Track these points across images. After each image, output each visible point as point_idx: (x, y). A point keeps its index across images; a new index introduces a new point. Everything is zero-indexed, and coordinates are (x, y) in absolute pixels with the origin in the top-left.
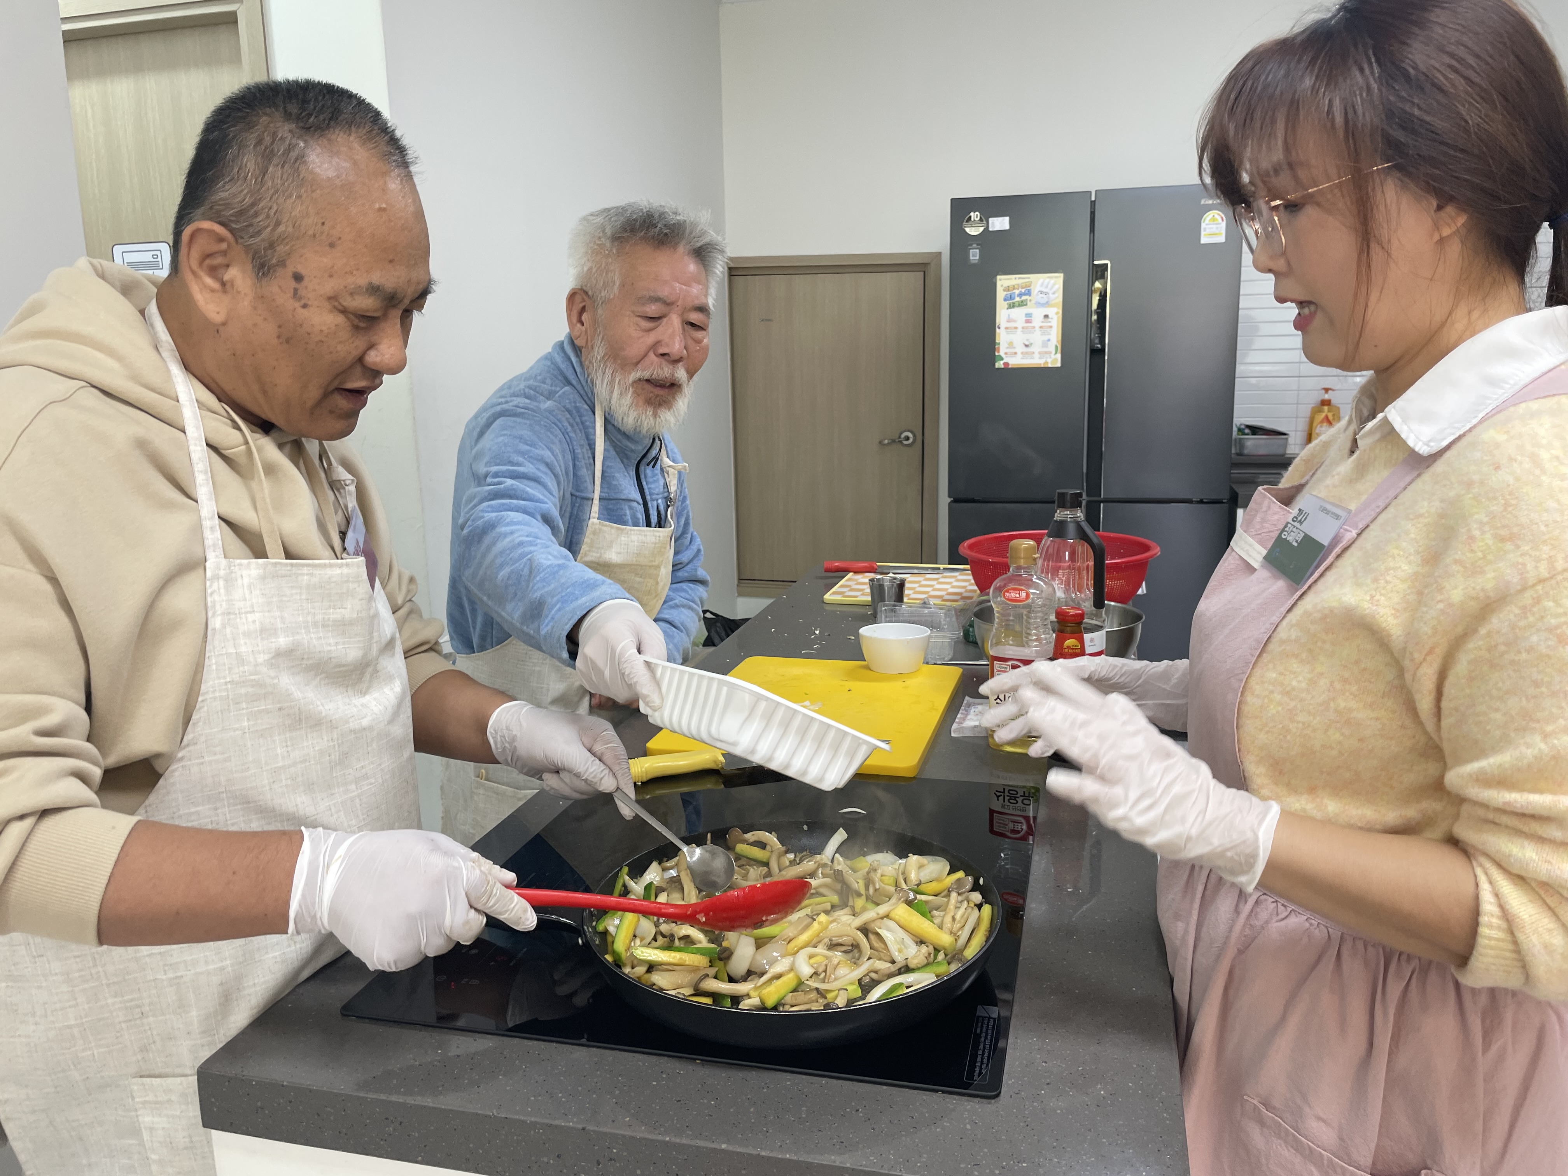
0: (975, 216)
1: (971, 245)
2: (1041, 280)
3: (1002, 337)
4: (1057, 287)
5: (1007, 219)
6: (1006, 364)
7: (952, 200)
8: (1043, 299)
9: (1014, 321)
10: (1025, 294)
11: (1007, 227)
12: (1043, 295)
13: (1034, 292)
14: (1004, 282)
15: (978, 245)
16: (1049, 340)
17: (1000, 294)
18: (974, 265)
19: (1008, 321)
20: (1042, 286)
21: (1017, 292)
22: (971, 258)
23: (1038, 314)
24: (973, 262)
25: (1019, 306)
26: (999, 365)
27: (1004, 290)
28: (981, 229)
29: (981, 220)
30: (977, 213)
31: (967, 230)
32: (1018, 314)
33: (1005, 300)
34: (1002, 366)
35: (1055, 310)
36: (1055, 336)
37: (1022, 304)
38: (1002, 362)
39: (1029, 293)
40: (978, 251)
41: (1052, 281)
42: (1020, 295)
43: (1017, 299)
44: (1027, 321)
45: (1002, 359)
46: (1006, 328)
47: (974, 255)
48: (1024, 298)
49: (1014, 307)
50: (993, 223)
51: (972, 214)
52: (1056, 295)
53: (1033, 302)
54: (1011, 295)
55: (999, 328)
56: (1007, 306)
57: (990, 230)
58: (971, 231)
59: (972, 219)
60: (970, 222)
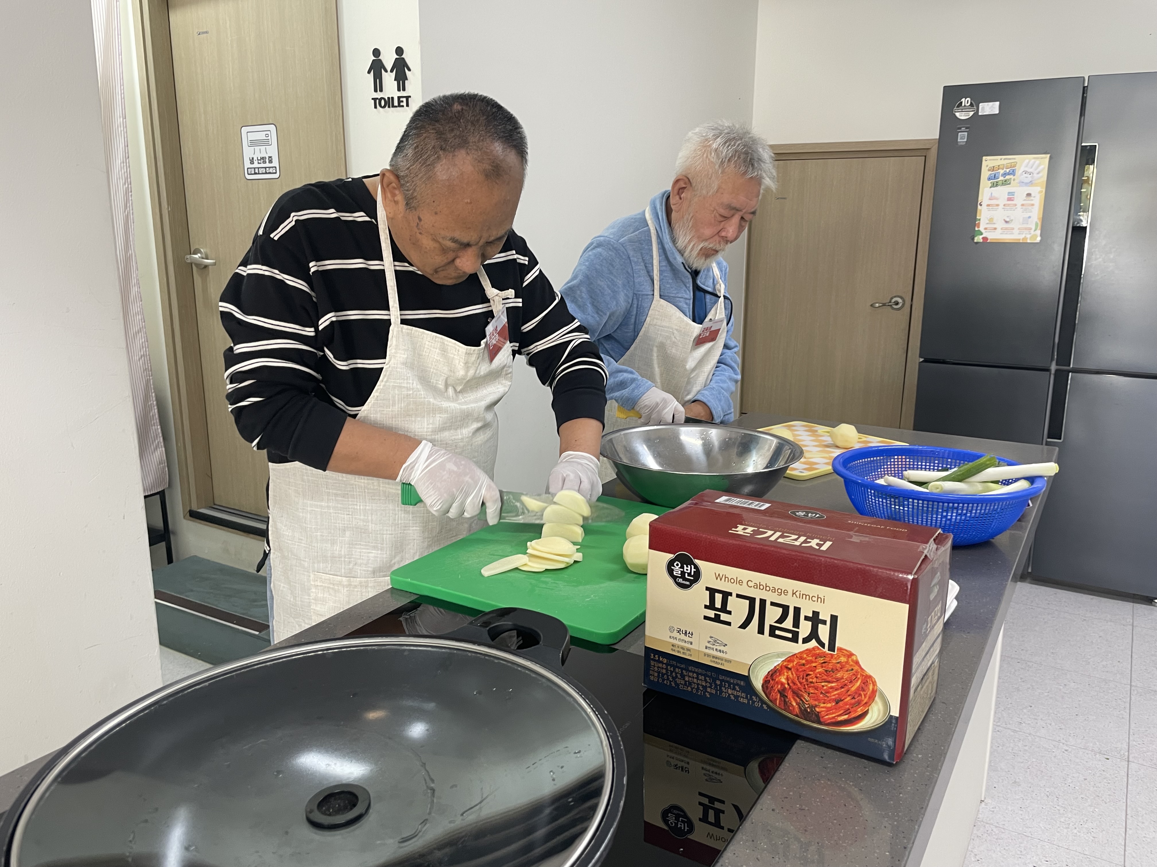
0: (966, 101)
1: (960, 128)
2: (1027, 161)
3: (984, 214)
4: (1042, 167)
5: (997, 104)
6: (985, 239)
7: (945, 87)
8: (1028, 178)
9: (997, 199)
10: (1009, 174)
11: (997, 111)
12: (1026, 175)
13: (1019, 172)
14: (988, 162)
15: (967, 128)
16: (1030, 217)
17: (985, 173)
18: (962, 146)
19: (990, 199)
20: (1026, 166)
21: (1001, 172)
22: (959, 140)
23: (1020, 192)
24: (959, 144)
25: (1003, 184)
26: (978, 239)
27: (989, 170)
28: (972, 113)
29: (971, 105)
30: (968, 99)
31: (957, 114)
32: (1002, 191)
33: (989, 179)
34: (981, 241)
35: (1039, 189)
36: (1036, 213)
37: (1006, 183)
38: (981, 237)
39: (1013, 173)
40: (966, 133)
41: (1038, 162)
42: (1005, 175)
43: (1001, 178)
44: (1009, 199)
45: (982, 234)
46: (988, 205)
47: (962, 137)
48: (1008, 177)
49: (997, 185)
50: (983, 108)
51: (963, 100)
52: (1040, 175)
53: (1016, 181)
54: (995, 175)
55: (981, 205)
56: (990, 185)
57: (980, 114)
58: (961, 115)
59: (963, 105)
60: (961, 108)
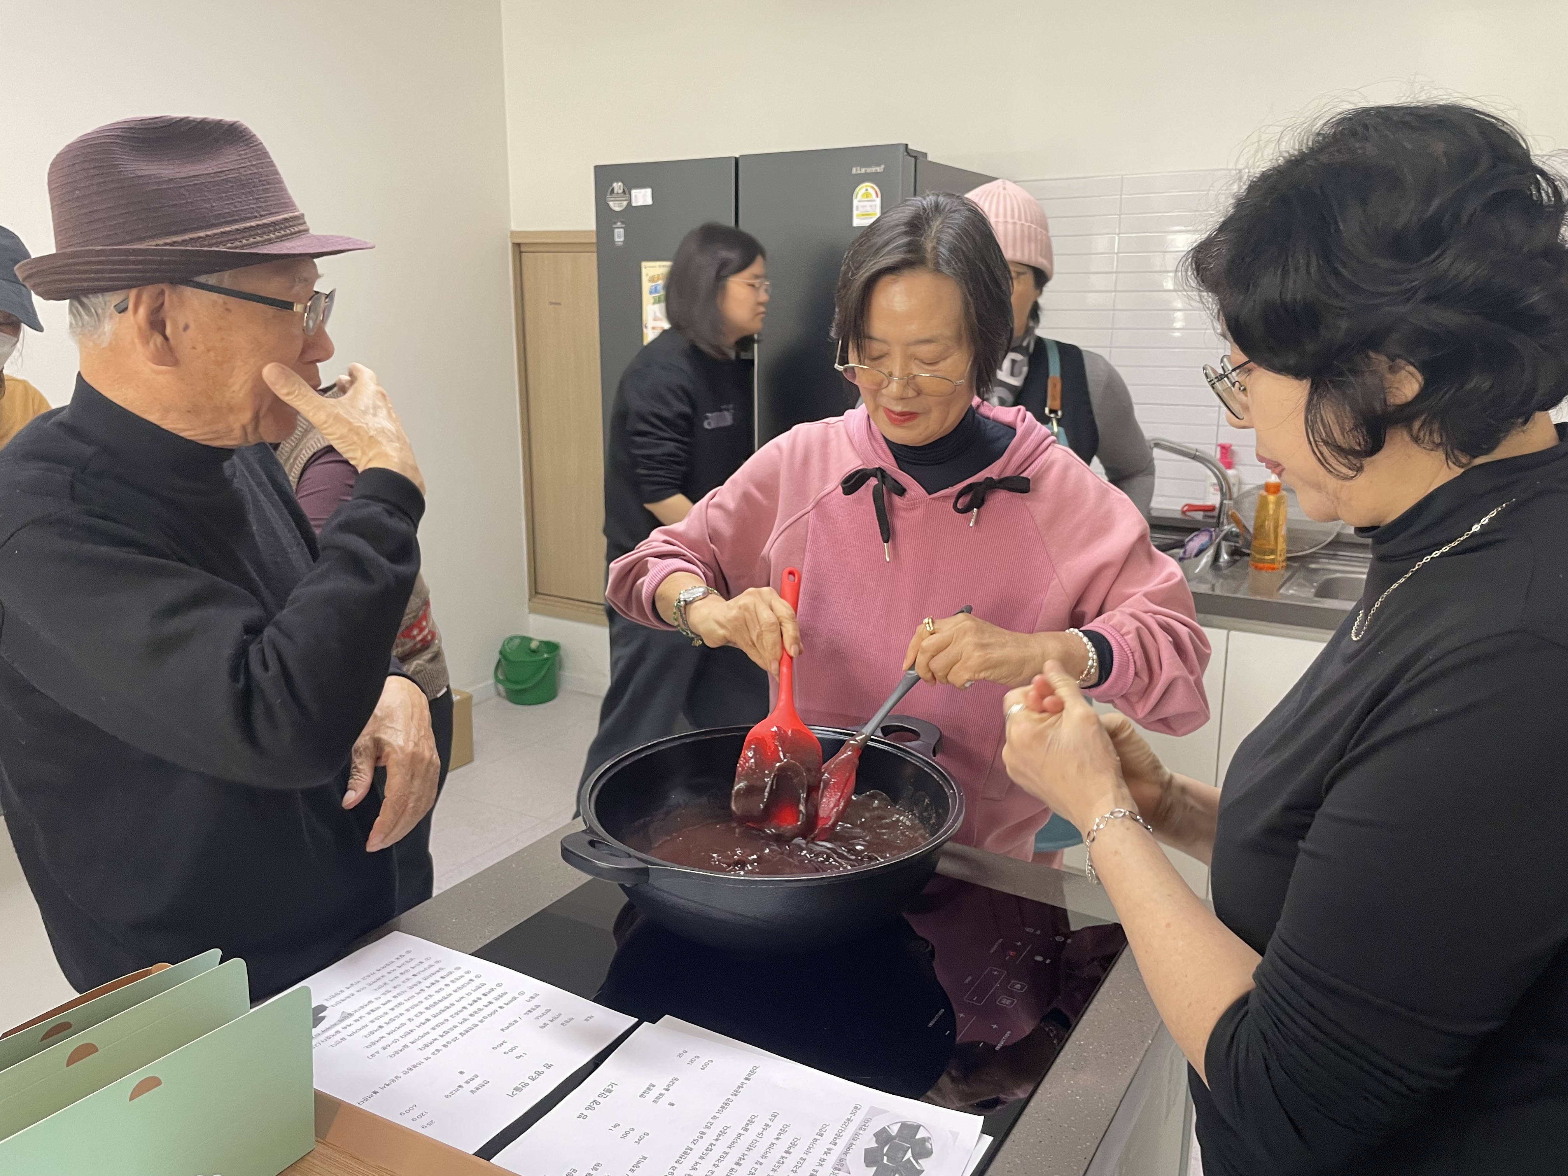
0: (618, 186)
1: (615, 223)
5: (649, 191)
7: (596, 167)
11: (650, 201)
14: (649, 270)
15: (623, 223)
17: (646, 285)
18: (619, 247)
19: (654, 320)
22: (617, 239)
24: (618, 244)
27: (650, 281)
28: (625, 203)
29: (624, 192)
30: (620, 184)
31: (611, 204)
33: (651, 293)
40: (622, 230)
47: (619, 235)
50: (636, 196)
51: (615, 185)
54: (656, 288)
55: (646, 327)
56: (652, 301)
57: (634, 204)
58: (616, 206)
59: (616, 191)
60: (613, 195)
